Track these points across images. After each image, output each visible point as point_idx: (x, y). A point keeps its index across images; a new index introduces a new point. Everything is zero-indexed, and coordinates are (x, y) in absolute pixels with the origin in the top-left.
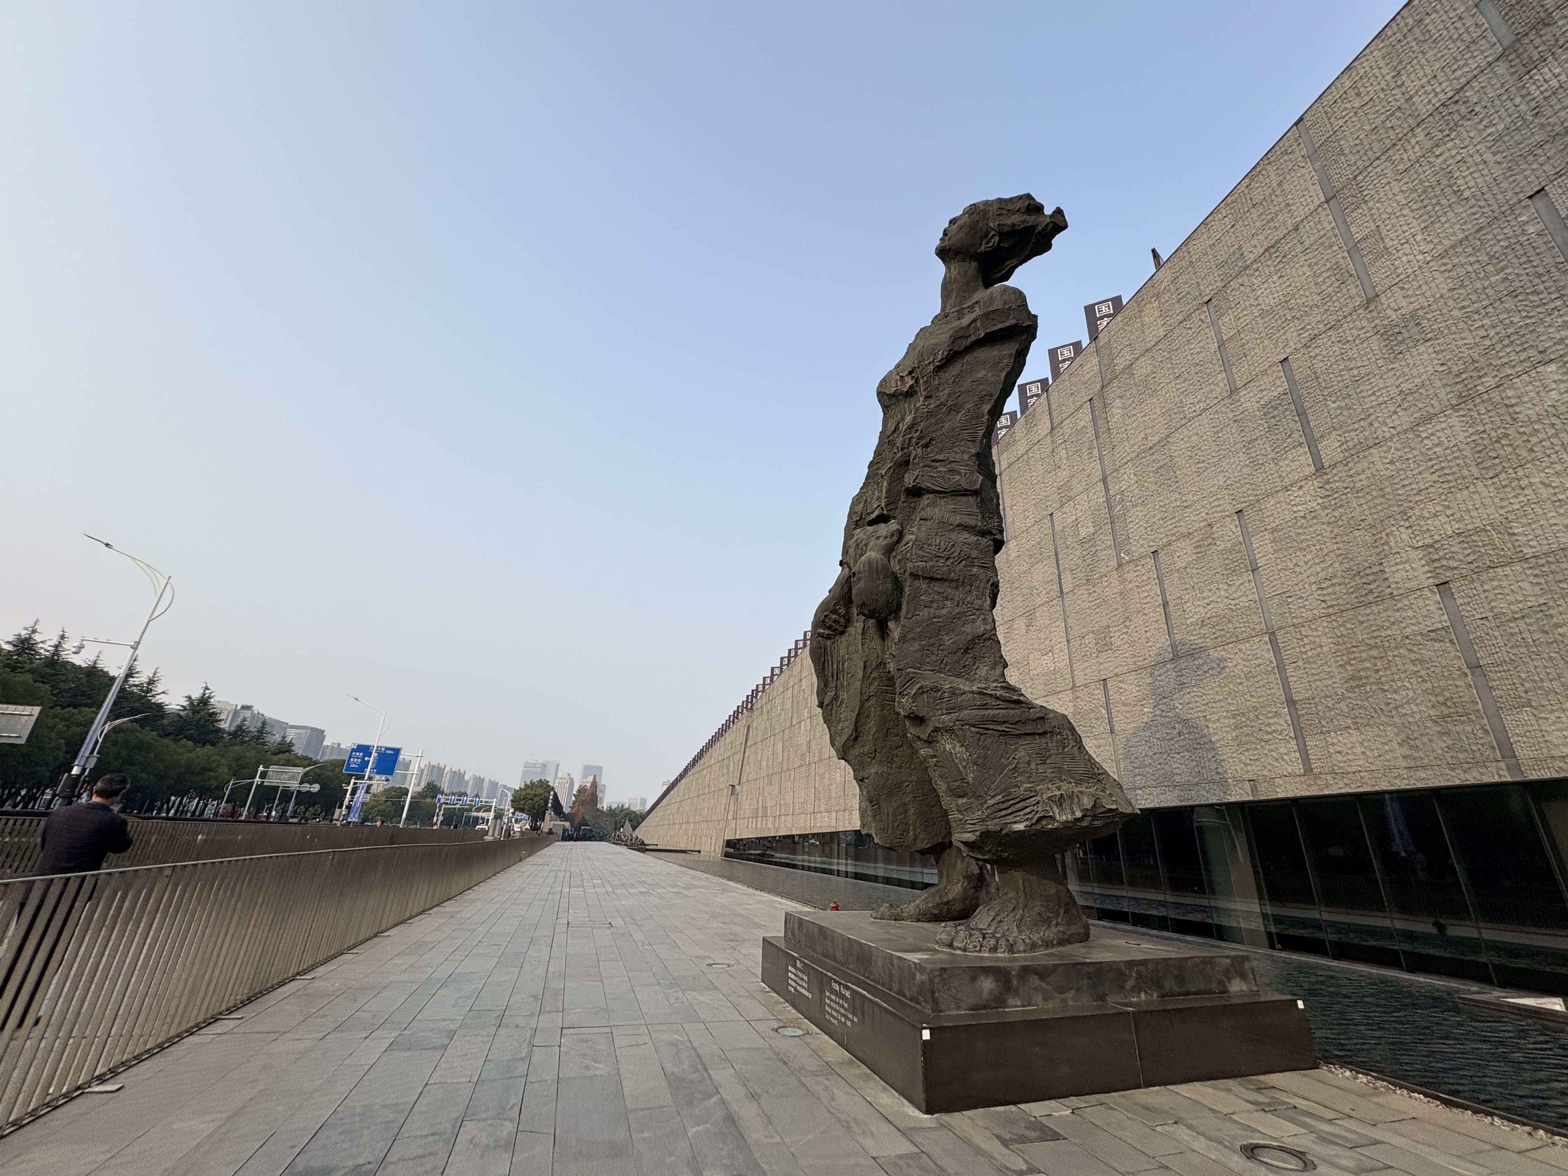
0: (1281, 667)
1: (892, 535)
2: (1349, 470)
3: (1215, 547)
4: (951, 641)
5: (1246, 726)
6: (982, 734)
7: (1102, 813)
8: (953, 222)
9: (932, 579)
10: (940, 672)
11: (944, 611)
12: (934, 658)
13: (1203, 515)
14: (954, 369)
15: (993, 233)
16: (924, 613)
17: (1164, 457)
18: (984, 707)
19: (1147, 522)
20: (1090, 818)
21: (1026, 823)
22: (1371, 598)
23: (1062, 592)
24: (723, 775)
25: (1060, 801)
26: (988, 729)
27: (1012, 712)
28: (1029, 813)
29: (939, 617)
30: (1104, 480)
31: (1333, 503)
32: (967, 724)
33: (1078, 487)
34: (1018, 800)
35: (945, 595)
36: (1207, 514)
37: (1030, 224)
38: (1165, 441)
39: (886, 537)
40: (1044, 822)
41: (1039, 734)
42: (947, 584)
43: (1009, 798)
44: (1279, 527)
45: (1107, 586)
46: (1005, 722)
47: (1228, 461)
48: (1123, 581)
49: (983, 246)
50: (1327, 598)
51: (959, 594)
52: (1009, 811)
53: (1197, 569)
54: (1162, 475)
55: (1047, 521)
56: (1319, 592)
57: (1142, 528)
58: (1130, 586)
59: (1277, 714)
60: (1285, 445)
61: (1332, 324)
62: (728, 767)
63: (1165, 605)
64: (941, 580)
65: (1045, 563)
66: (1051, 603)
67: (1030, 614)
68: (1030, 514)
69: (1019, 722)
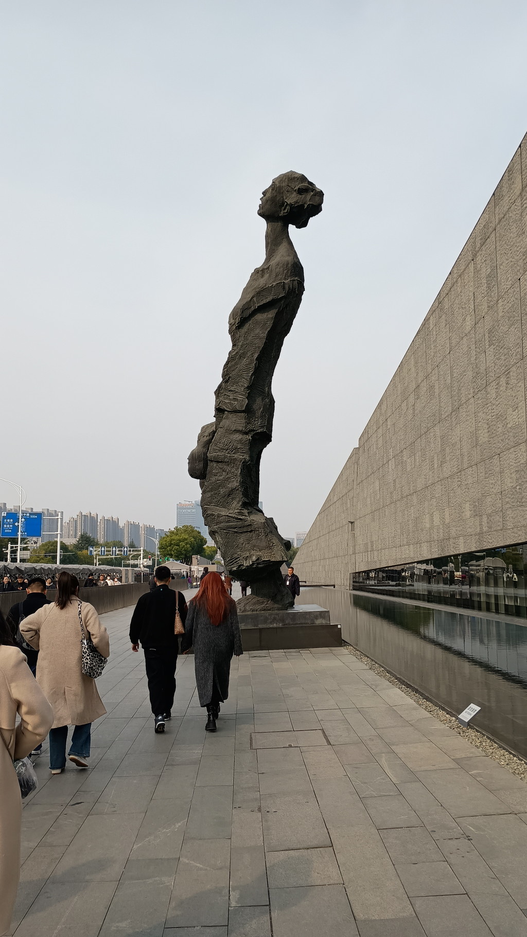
6: (228, 533)
7: (261, 562)
10: (217, 506)
12: (216, 500)
14: (246, 328)
15: (286, 203)
20: (256, 564)
21: (236, 567)
26: (230, 531)
27: (239, 523)
28: (237, 564)
29: (219, 480)
32: (223, 529)
34: (235, 559)
35: (223, 469)
40: (241, 567)
41: (249, 531)
42: (224, 464)
43: (232, 558)
46: (236, 527)
49: (282, 212)
51: (228, 468)
55: (517, 284)
64: (222, 462)
65: (515, 326)
66: (518, 365)
67: (507, 373)
68: (509, 276)
69: (241, 527)
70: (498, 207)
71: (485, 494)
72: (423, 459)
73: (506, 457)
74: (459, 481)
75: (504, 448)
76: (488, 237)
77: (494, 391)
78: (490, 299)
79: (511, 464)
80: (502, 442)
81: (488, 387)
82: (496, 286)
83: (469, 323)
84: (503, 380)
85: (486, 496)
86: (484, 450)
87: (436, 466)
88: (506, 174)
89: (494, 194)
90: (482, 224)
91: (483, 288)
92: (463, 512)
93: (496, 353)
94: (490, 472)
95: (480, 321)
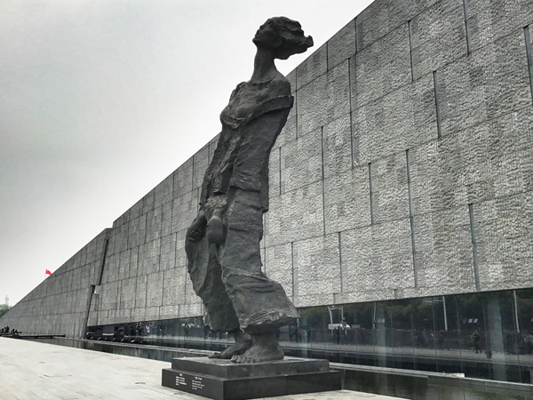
0: (413, 235)
2: (450, 141)
3: (395, 167)
4: (243, 256)
5: (397, 263)
9: (237, 230)
10: (238, 268)
11: (241, 244)
12: (236, 262)
16: (234, 244)
17: (380, 108)
18: (252, 282)
19: (368, 145)
20: (281, 320)
21: (262, 322)
23: (323, 178)
24: (85, 278)
25: (273, 315)
26: (253, 290)
27: (263, 284)
28: (263, 319)
29: (239, 246)
30: (351, 113)
31: (442, 155)
33: (338, 113)
34: (260, 314)
35: (242, 237)
36: (394, 148)
38: (381, 98)
40: (267, 322)
41: (270, 292)
43: (257, 314)
44: (421, 163)
45: (346, 178)
46: (259, 288)
48: (353, 177)
50: (433, 203)
52: (257, 318)
53: (387, 177)
54: (378, 119)
55: (319, 130)
56: (431, 200)
57: (365, 148)
58: (357, 180)
59: (408, 258)
60: (429, 119)
62: (89, 271)
64: (241, 230)
65: (316, 157)
66: (317, 183)
68: (311, 123)
73: (301, 245)
75: (299, 238)
77: (289, 198)
79: (306, 250)
80: (296, 234)
81: (282, 195)
84: (300, 192)
93: (293, 173)
94: (281, 254)
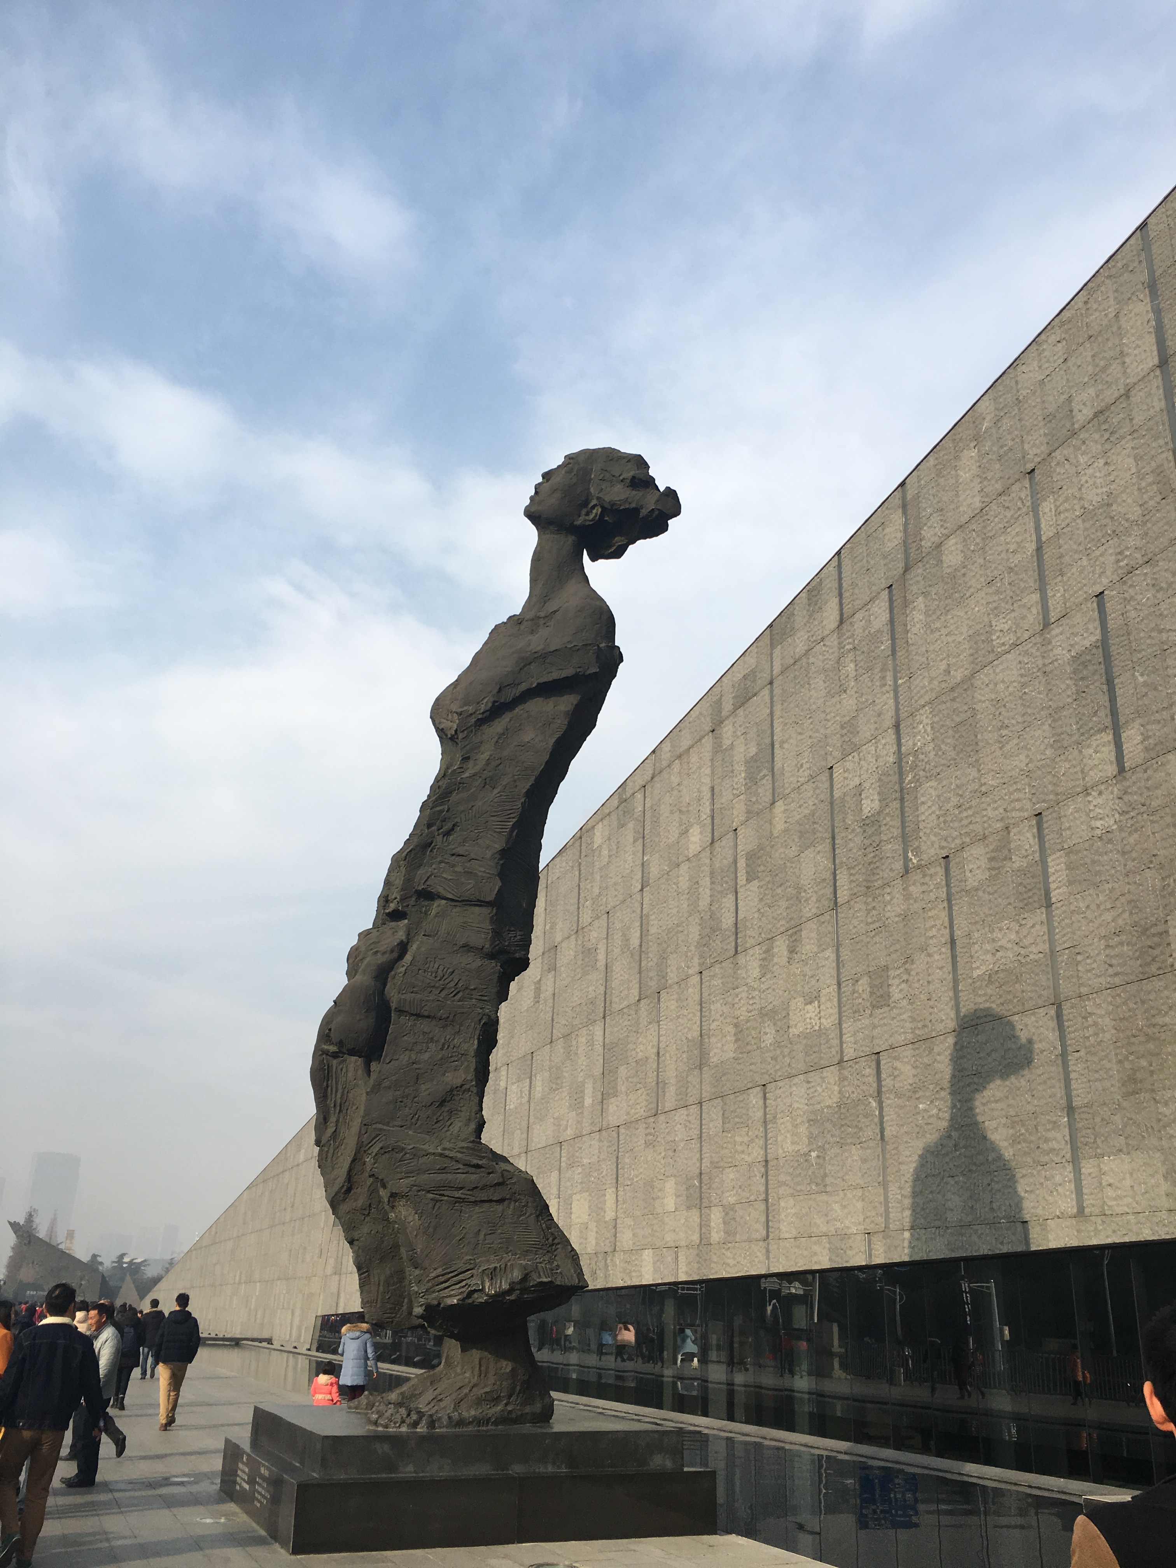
0: (1064, 1055)
1: (392, 951)
2: (1148, 780)
3: (1009, 864)
4: (427, 1092)
5: (1025, 1141)
6: (437, 1201)
7: (533, 1286)
8: (547, 476)
9: (418, 1016)
10: (409, 1129)
11: (426, 1056)
12: (406, 1111)
13: (1001, 810)
14: (499, 726)
15: (594, 502)
16: (404, 1058)
17: (966, 708)
18: (443, 1170)
19: (940, 808)
20: (518, 1292)
21: (458, 1297)
22: (1153, 969)
23: (836, 903)
25: (493, 1274)
26: (443, 1195)
27: (471, 1176)
28: (463, 1287)
29: (420, 1062)
30: (897, 726)
31: (1130, 822)
32: (423, 1190)
33: (866, 730)
34: (456, 1273)
35: (431, 1035)
36: (1005, 810)
37: (633, 505)
38: (968, 681)
39: (384, 953)
40: (476, 1295)
41: (496, 1201)
42: (434, 1022)
43: (448, 1271)
44: (1077, 848)
45: (889, 902)
46: (461, 1188)
47: (1032, 733)
48: (907, 897)
49: (582, 518)
50: (1114, 962)
51: (444, 1035)
52: (447, 1284)
53: (989, 894)
54: (961, 736)
55: (825, 777)
56: (1108, 952)
57: (934, 816)
58: (915, 906)
59: (1055, 1125)
60: (1090, 725)
61: (1149, 556)
63: (953, 942)
64: (428, 1017)
65: (818, 849)
66: (822, 918)
67: (794, 932)
68: (804, 761)
69: (476, 1188)
70: (779, 647)
71: (722, 1164)
72: (554, 1086)
73: (784, 1092)
74: (650, 1134)
75: (779, 1074)
76: (755, 695)
77: (756, 964)
78: (754, 799)
79: (796, 1105)
80: (773, 1062)
81: (739, 956)
82: (769, 778)
83: (696, 839)
84: (781, 946)
85: (724, 1168)
86: (724, 1075)
87: (588, 1101)
88: (803, 595)
89: (771, 626)
90: (739, 672)
91: (736, 780)
92: (658, 1198)
93: (765, 894)
94: (737, 1120)
95: (727, 837)
